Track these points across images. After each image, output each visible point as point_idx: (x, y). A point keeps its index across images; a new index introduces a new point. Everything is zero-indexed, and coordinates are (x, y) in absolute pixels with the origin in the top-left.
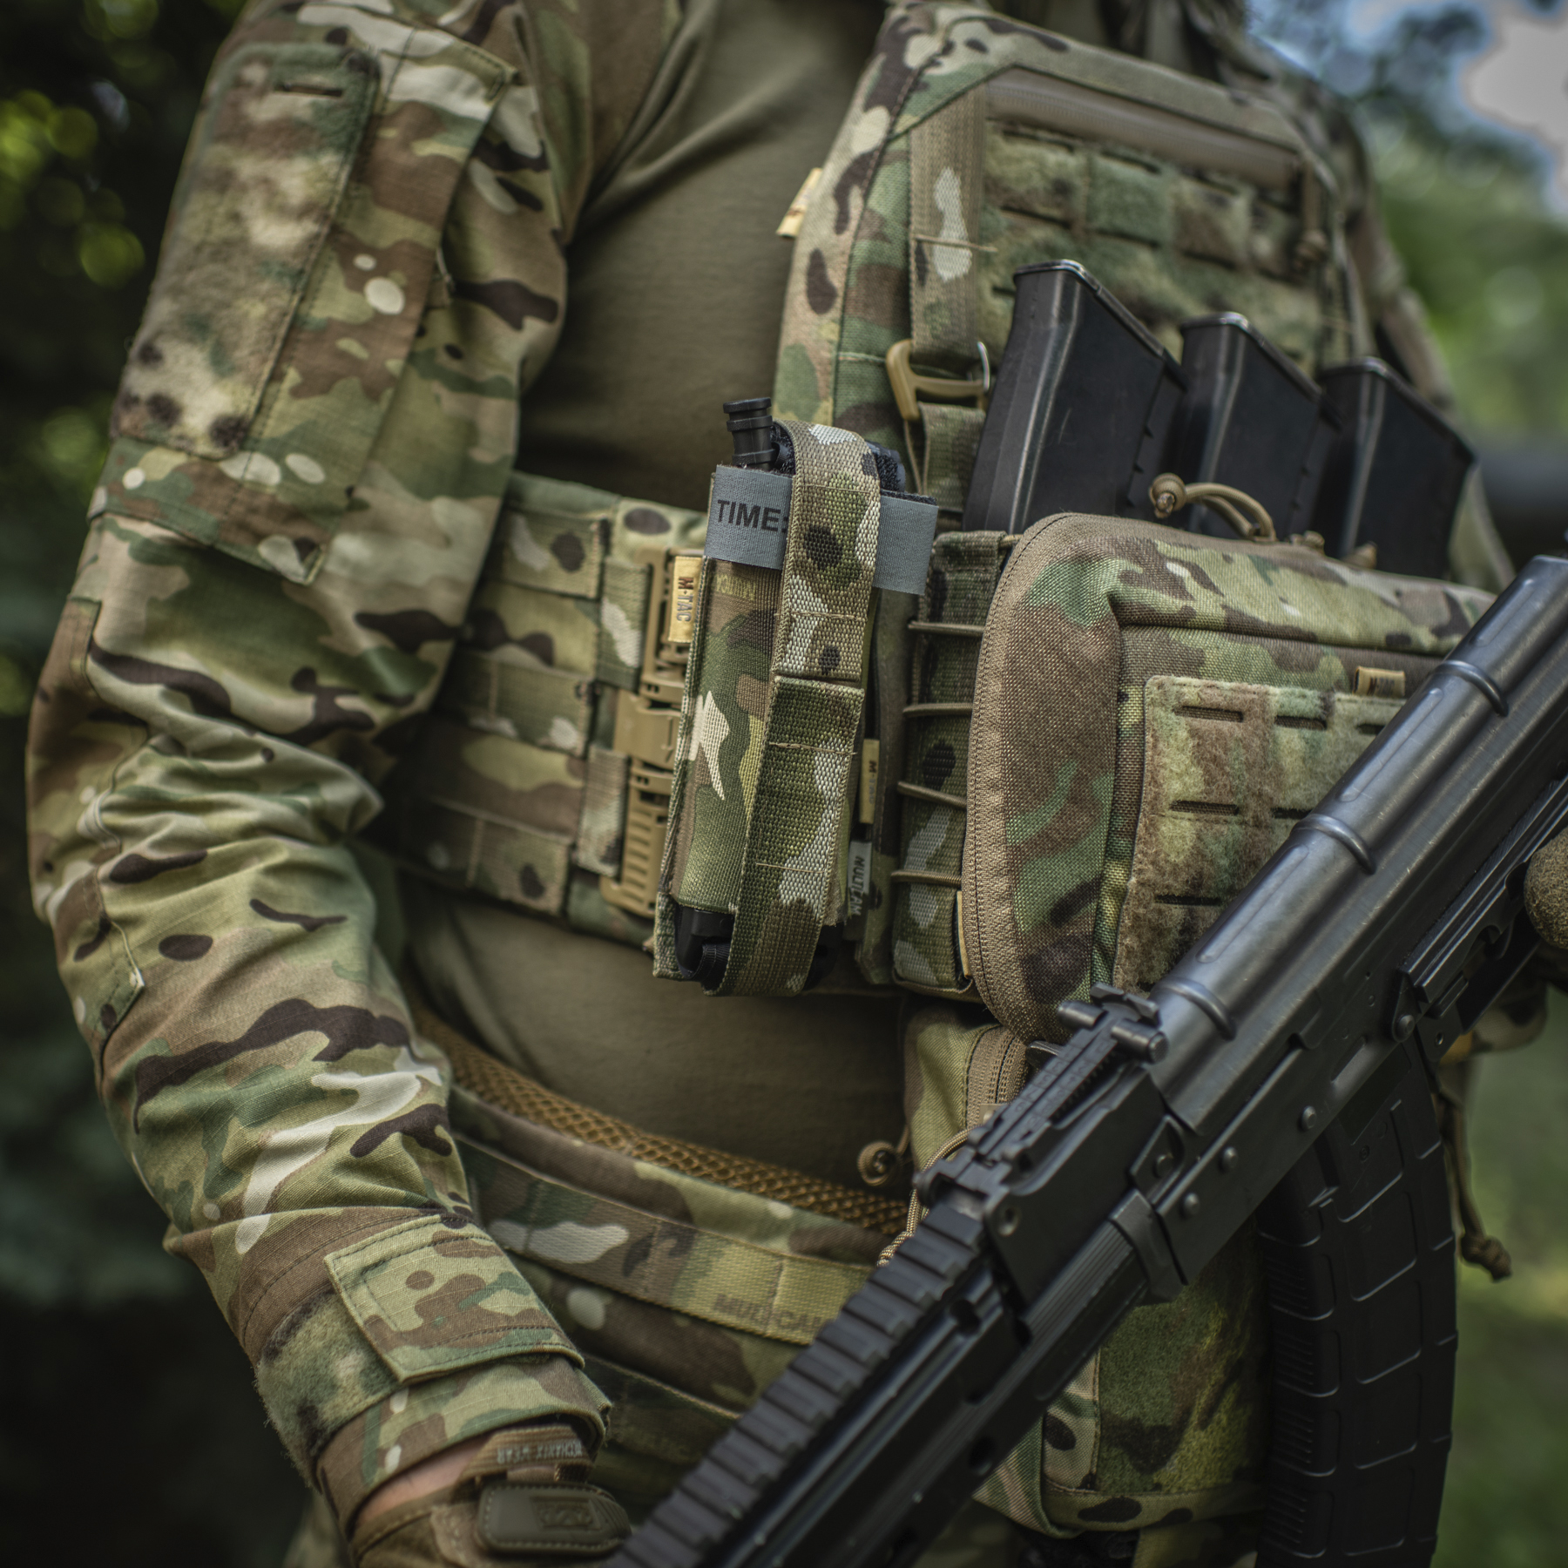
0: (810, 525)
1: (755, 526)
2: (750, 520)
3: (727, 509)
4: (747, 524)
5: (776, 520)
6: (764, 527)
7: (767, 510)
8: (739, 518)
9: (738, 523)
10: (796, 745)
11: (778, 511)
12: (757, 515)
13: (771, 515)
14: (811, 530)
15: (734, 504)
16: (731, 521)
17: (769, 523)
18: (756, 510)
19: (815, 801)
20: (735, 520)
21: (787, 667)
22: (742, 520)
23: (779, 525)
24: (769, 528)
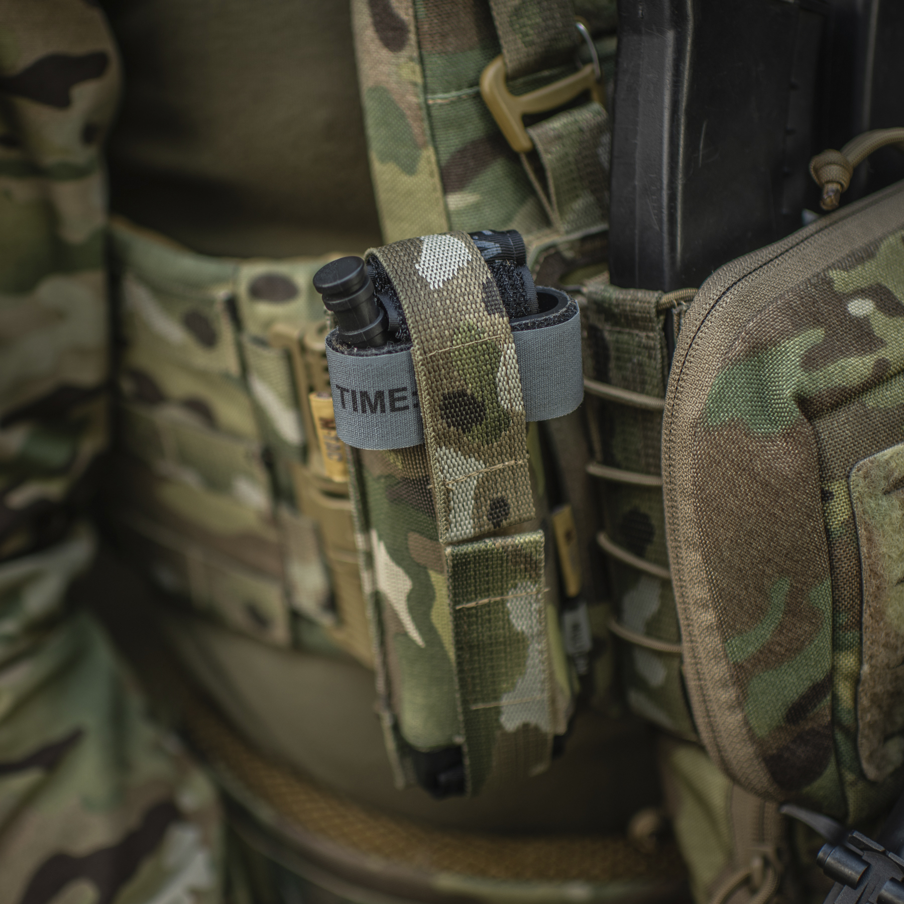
0: (443, 394)
1: (383, 411)
2: (376, 405)
3: (348, 397)
4: (373, 410)
5: (404, 398)
6: (393, 409)
7: (392, 392)
8: (363, 406)
9: (364, 411)
10: (486, 601)
11: (404, 389)
12: (382, 401)
13: (397, 395)
14: (445, 398)
15: (354, 393)
16: (355, 409)
17: (398, 404)
18: (380, 395)
19: (518, 642)
20: (359, 408)
21: (456, 535)
22: (367, 407)
23: (410, 402)
24: (399, 409)
